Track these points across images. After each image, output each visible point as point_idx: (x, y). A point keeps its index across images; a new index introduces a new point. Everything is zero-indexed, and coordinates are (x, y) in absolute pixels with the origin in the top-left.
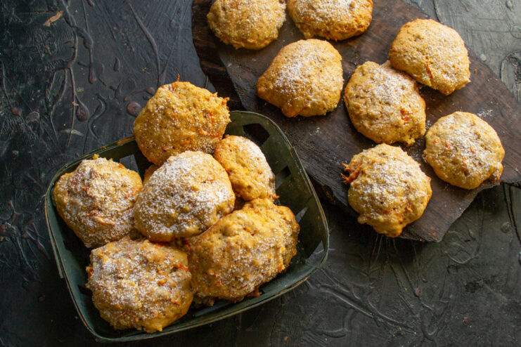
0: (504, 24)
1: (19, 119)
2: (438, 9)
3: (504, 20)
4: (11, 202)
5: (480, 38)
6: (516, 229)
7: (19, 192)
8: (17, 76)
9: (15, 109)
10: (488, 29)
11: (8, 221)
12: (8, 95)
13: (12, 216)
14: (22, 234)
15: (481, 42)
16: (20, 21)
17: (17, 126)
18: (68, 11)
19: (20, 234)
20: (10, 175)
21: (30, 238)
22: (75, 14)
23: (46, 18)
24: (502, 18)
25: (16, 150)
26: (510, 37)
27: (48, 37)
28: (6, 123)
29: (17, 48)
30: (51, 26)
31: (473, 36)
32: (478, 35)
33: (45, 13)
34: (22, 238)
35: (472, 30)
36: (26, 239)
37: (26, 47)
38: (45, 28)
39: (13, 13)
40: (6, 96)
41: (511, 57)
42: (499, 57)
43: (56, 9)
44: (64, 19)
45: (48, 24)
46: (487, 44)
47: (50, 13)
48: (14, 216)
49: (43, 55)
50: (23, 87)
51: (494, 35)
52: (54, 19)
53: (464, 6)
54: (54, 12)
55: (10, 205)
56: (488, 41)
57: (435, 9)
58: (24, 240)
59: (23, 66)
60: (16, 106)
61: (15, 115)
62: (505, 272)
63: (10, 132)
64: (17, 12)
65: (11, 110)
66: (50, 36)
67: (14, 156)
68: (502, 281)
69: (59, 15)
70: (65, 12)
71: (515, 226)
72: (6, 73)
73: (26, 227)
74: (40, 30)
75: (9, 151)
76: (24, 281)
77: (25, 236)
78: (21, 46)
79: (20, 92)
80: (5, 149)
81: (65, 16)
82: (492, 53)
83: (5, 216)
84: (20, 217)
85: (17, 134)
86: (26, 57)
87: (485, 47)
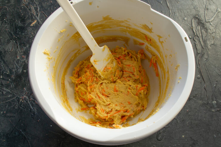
0: (192, 6)
1: (25, 59)
2: (168, 4)
3: (192, 5)
4: (25, 89)
5: (184, 12)
6: (202, 77)
7: (27, 85)
8: (23, 44)
9: (23, 56)
10: (186, 9)
11: (24, 95)
12: (20, 51)
13: (25, 94)
14: (30, 99)
15: (184, 13)
16: (22, 25)
17: (24, 62)
18: (38, 20)
19: (29, 99)
20: (24, 79)
21: (33, 100)
22: (41, 20)
23: (31, 23)
24: (191, 4)
25: (25, 70)
26: (194, 10)
27: (32, 30)
28: (20, 61)
29: (22, 35)
30: (33, 26)
31: (181, 12)
32: (183, 11)
33: (30, 21)
34: (30, 100)
35: (180, 9)
36: (31, 100)
37: (25, 34)
38: (31, 27)
39: (20, 23)
40: (19, 52)
41: (195, 17)
42: (191, 18)
43: (34, 20)
44: (37, 23)
45: (32, 25)
46: (186, 14)
47: (32, 21)
48: (26, 93)
49: (31, 36)
50: (25, 48)
51: (189, 11)
52: (34, 23)
53: (177, 2)
54: (33, 20)
55: (24, 89)
56: (187, 13)
57: (167, 4)
58: (31, 101)
59: (25, 41)
60: (24, 55)
61: (23, 58)
62: (200, 93)
63: (22, 64)
64: (21, 22)
65: (22, 56)
66: (33, 29)
67: (24, 72)
68: (199, 96)
69: (36, 21)
70: (37, 20)
71: (202, 76)
72: (19, 44)
73: (31, 96)
74: (30, 27)
75: (22, 71)
76: (32, 115)
77: (31, 99)
78: (23, 34)
79: (24, 50)
80: (21, 70)
81: (38, 22)
82: (189, 17)
83: (23, 94)
84: (28, 93)
85: (25, 64)
86: (25, 37)
87: (186, 15)
